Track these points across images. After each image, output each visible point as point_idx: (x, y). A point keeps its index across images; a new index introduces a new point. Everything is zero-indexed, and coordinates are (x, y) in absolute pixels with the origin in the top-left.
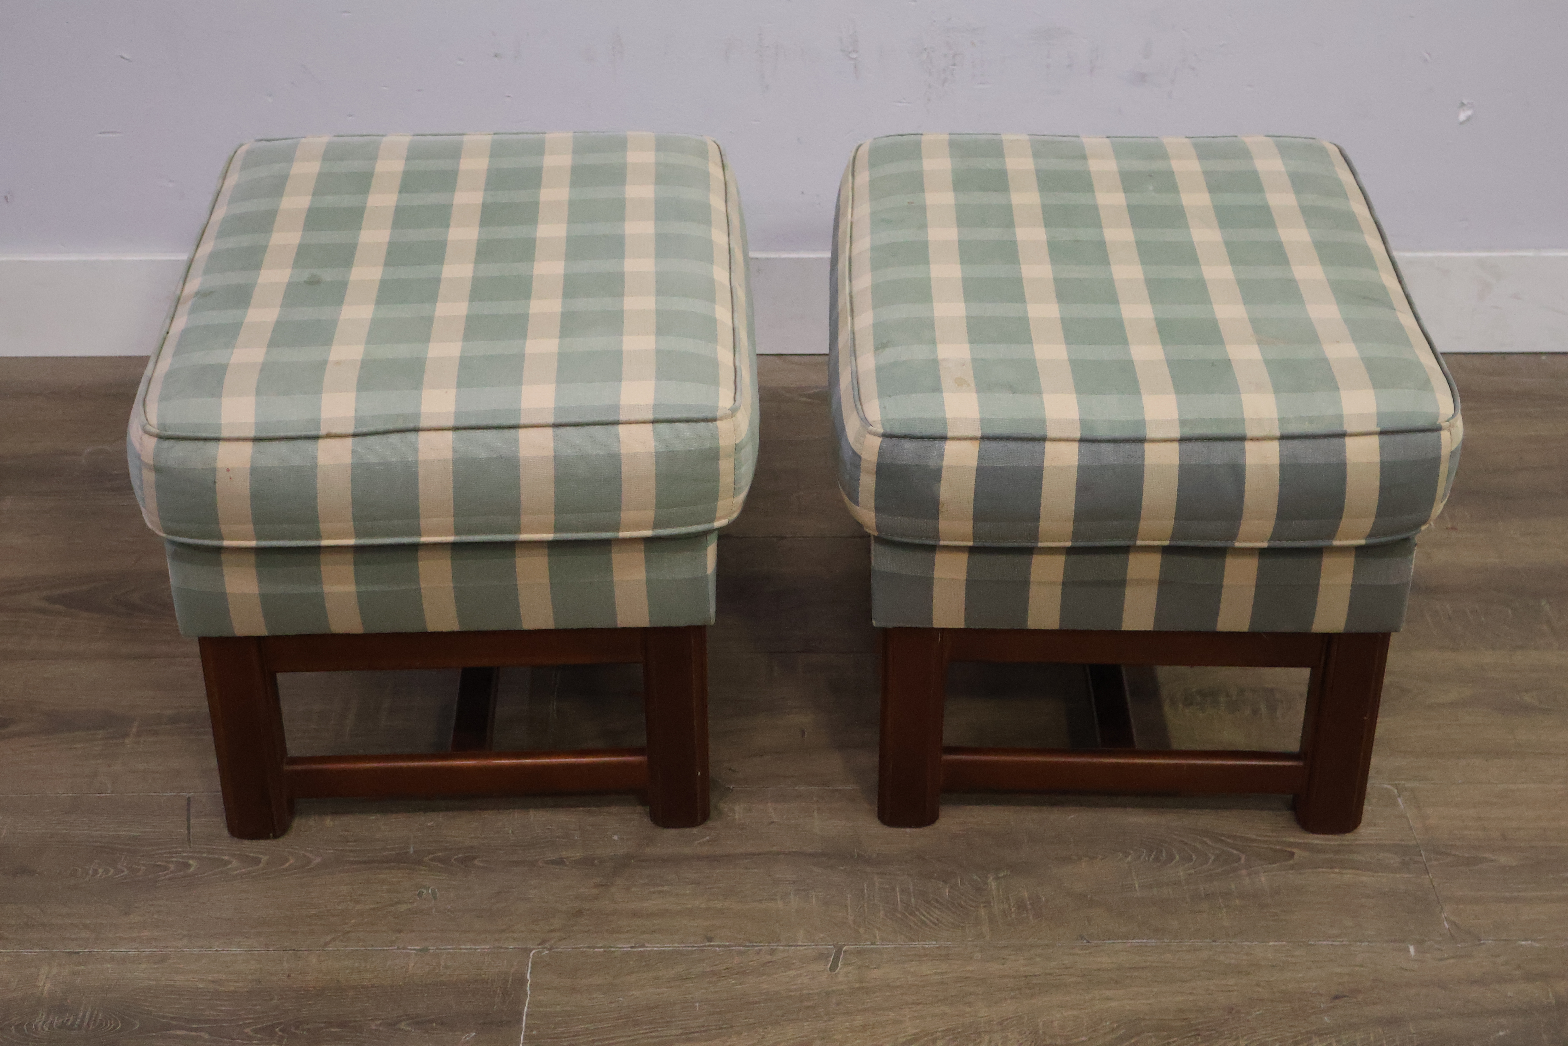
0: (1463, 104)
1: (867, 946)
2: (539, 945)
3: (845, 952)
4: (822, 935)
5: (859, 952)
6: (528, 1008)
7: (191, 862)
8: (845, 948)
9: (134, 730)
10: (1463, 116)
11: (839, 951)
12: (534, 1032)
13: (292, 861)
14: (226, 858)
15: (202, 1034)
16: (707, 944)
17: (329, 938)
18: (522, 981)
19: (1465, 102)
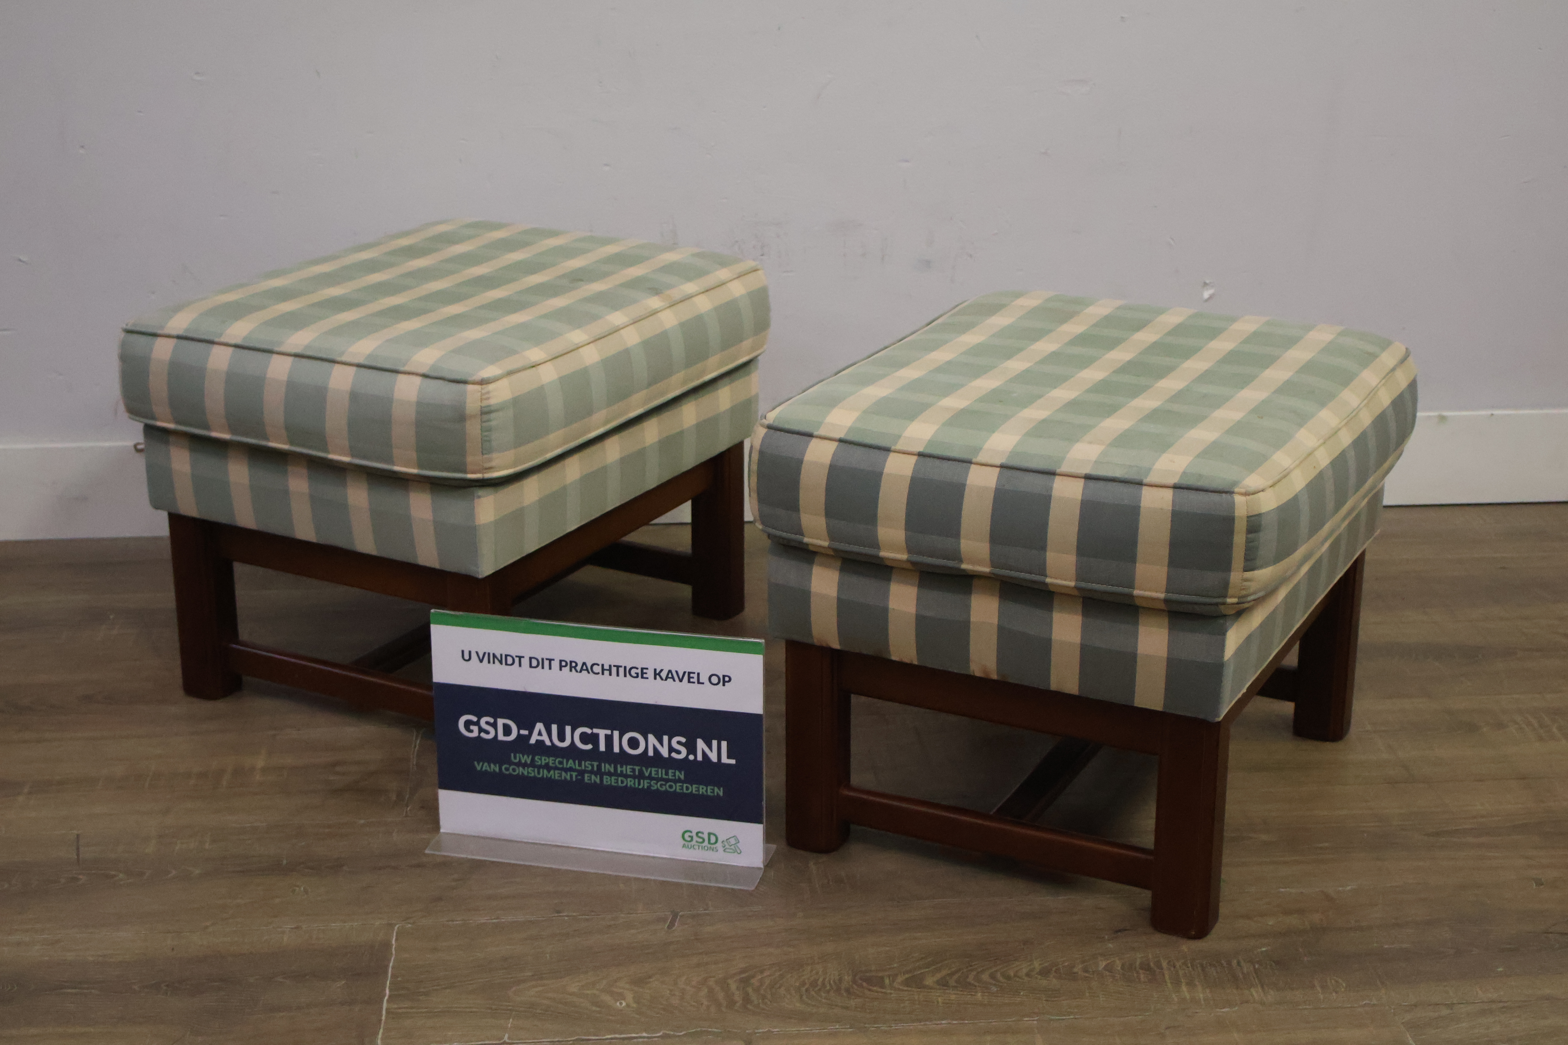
0: (1205, 284)
1: (701, 911)
2: (403, 921)
3: (681, 916)
4: (660, 906)
5: (693, 917)
6: (394, 963)
7: (81, 877)
8: (680, 914)
9: (26, 790)
10: (1206, 294)
11: (675, 916)
12: (399, 979)
13: (174, 872)
14: (113, 873)
15: (93, 991)
16: (556, 915)
17: (208, 924)
18: (388, 945)
19: (1208, 282)
